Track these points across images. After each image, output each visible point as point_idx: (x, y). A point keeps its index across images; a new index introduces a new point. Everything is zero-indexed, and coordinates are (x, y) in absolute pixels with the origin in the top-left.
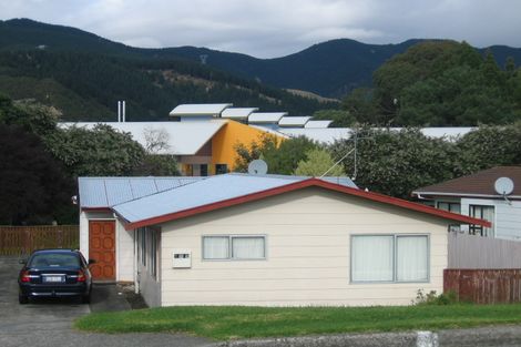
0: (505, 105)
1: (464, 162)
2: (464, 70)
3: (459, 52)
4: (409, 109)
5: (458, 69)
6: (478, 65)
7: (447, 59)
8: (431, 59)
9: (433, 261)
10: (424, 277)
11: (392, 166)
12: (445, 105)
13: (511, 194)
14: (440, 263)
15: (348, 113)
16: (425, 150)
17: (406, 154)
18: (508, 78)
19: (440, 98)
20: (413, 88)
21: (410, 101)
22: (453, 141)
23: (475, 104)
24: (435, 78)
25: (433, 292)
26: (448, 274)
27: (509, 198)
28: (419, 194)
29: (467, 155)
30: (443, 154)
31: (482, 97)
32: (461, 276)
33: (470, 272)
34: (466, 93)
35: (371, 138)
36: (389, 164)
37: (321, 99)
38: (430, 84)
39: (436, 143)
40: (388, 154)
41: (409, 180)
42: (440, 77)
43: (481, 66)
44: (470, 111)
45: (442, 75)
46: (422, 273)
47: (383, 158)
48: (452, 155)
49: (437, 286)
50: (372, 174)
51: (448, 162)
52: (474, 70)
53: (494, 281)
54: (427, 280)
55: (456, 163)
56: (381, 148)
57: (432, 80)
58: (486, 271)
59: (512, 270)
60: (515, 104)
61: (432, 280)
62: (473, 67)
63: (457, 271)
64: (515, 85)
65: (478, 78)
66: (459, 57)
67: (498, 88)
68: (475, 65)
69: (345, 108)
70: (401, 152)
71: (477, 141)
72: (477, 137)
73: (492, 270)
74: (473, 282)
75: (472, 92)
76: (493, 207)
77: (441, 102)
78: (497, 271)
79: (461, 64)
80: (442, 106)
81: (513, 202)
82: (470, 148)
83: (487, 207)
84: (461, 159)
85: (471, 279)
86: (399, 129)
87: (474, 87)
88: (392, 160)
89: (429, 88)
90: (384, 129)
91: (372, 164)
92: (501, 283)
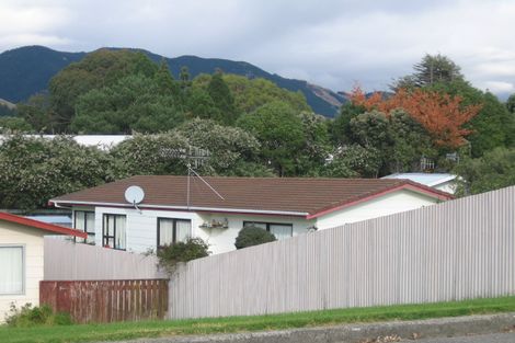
0: (178, 114)
1: (116, 171)
2: (138, 79)
3: (134, 61)
4: (84, 117)
5: (133, 77)
6: (153, 74)
7: (121, 68)
8: (107, 67)
9: (28, 273)
10: (19, 288)
11: (43, 174)
12: (118, 114)
13: (141, 203)
14: (36, 275)
15: (23, 119)
16: (77, 159)
17: (57, 162)
18: (183, 87)
19: (114, 106)
20: (88, 96)
21: (84, 109)
22: (107, 149)
23: (149, 113)
24: (110, 86)
25: (28, 305)
26: (44, 285)
27: (140, 207)
28: (56, 202)
29: (119, 163)
30: (94, 162)
31: (156, 106)
32: (58, 287)
33: (67, 283)
34: (141, 101)
35: (23, 146)
36: (41, 172)
37: (11, 106)
38: (105, 92)
39: (88, 150)
40: (39, 162)
41: (61, 187)
42: (114, 86)
43: (156, 74)
44: (144, 119)
45: (117, 84)
46: (17, 285)
47: (34, 165)
48: (104, 163)
49: (33, 298)
50: (23, 182)
51: (100, 170)
52: (149, 79)
53: (91, 293)
54: (23, 291)
55: (108, 172)
56: (32, 156)
57: (107, 89)
58: (84, 282)
59: (110, 282)
60: (188, 113)
61: (27, 291)
62: (147, 76)
63: (53, 282)
64: (189, 95)
65: (152, 86)
66: (134, 66)
67: (171, 97)
68: (150, 73)
69: (21, 115)
70: (53, 160)
71: (130, 150)
72: (130, 145)
73: (89, 282)
74: (69, 294)
75: (146, 100)
76: (125, 216)
77: (116, 110)
78: (95, 282)
79: (136, 73)
80: (116, 114)
81: (144, 211)
82: (123, 157)
83: (119, 215)
84: (113, 167)
85: (67, 291)
86: (52, 137)
87: (147, 95)
88: (44, 167)
89: (104, 95)
90: (37, 136)
91: (23, 172)
92: (98, 295)
